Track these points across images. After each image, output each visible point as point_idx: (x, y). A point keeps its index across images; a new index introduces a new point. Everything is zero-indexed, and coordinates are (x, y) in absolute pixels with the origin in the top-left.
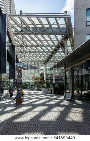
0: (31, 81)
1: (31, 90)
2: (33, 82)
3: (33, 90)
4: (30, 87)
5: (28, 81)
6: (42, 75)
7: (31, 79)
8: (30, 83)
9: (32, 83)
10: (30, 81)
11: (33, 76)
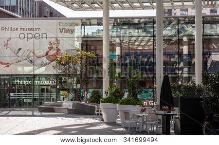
0: (42, 70)
1: (42, 110)
2: (47, 77)
3: (52, 110)
4: (34, 100)
5: (28, 70)
6: (89, 44)
7: (38, 61)
8: (36, 82)
9: (44, 81)
10: (36, 72)
11: (50, 49)
